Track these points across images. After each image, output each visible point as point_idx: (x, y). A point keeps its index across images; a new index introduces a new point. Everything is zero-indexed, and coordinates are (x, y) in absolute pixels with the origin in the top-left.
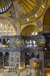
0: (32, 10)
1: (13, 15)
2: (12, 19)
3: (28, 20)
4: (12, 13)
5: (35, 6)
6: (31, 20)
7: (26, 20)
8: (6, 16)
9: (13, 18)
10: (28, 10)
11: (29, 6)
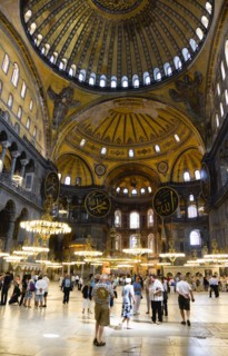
0: (108, 138)
1: (64, 100)
2: (51, 104)
3: (83, 143)
4: (66, 93)
5: (119, 139)
6: (89, 150)
7: (80, 141)
8: (46, 78)
9: (56, 105)
10: (101, 131)
11: (112, 129)
